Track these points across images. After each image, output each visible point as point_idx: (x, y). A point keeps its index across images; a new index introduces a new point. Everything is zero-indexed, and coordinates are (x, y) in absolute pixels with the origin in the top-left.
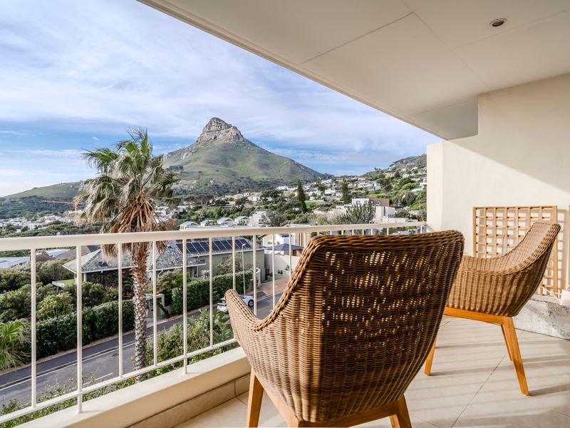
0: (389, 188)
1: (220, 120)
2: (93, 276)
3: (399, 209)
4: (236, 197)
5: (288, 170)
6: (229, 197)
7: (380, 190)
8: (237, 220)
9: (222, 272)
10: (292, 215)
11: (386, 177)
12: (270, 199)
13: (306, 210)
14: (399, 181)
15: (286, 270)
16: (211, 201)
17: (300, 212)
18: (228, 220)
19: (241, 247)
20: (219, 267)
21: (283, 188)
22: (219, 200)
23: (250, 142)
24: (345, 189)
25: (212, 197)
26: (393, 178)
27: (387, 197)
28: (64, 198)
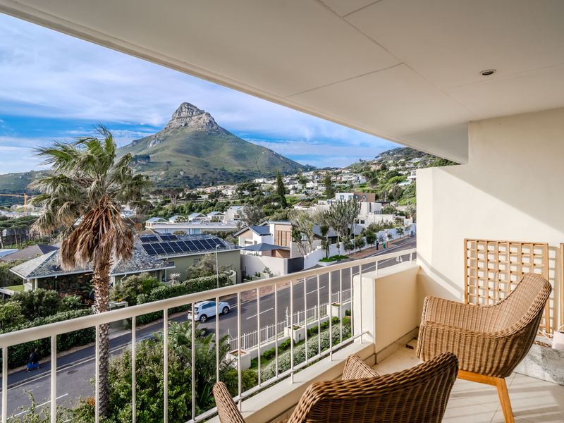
0: (375, 182)
1: (191, 105)
2: (45, 281)
3: (386, 205)
4: (208, 190)
5: (266, 161)
6: (201, 190)
7: (365, 184)
8: (210, 216)
9: (193, 275)
10: (271, 210)
11: (372, 169)
12: (246, 193)
13: (286, 205)
14: (385, 173)
15: (265, 272)
16: (181, 195)
17: (279, 207)
18: (200, 216)
19: (214, 247)
20: (191, 270)
21: (261, 180)
22: (190, 194)
23: (224, 130)
24: (328, 182)
25: (182, 190)
26: (379, 171)
27: (373, 192)
28: (12, 190)
